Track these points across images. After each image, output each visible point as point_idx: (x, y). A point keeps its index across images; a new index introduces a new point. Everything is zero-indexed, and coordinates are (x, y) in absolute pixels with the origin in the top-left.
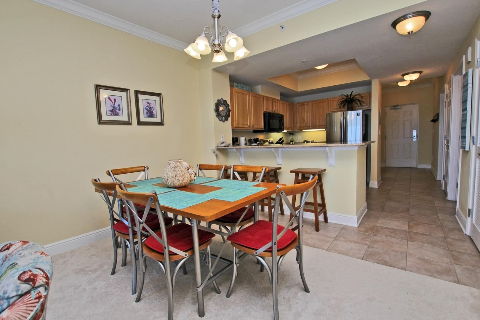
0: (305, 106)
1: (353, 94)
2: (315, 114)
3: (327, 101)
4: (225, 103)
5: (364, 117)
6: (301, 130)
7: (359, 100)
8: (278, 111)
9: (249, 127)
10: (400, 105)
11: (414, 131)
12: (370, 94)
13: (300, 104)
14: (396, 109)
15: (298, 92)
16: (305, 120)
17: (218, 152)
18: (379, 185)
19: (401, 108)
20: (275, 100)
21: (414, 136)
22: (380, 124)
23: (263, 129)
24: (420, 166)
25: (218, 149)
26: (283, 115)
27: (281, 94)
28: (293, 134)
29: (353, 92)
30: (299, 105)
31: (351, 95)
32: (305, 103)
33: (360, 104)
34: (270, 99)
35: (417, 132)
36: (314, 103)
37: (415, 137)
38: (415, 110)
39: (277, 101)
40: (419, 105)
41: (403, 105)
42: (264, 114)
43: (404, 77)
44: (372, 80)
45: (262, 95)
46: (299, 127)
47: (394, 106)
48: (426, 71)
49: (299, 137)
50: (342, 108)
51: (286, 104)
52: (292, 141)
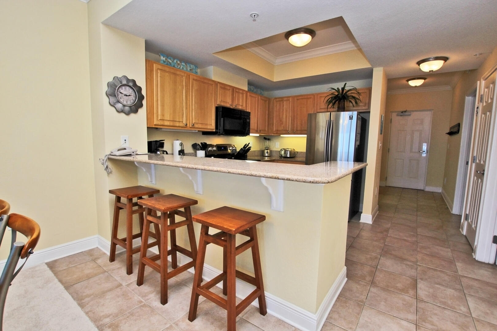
0: (285, 102)
1: (347, 88)
2: (297, 114)
3: (312, 97)
4: (131, 84)
5: (360, 122)
6: (278, 133)
7: (354, 97)
8: (242, 106)
9: (185, 126)
10: (410, 111)
11: (424, 144)
12: (370, 90)
13: (278, 100)
14: (404, 115)
15: (274, 82)
16: (283, 122)
17: (110, 165)
18: (374, 219)
19: (410, 115)
20: (237, 91)
21: (423, 150)
22: (381, 134)
23: (214, 131)
24: (428, 189)
25: (109, 159)
26: (250, 113)
27: (250, 84)
28: (269, 139)
29: (346, 85)
30: (276, 101)
31: (343, 89)
32: (285, 99)
33: (356, 103)
34: (228, 88)
35: (427, 146)
36: (296, 99)
37: (424, 152)
38: (427, 118)
39: (241, 92)
40: (432, 113)
41: (413, 111)
42: (217, 109)
43: (420, 65)
44: (374, 69)
45: (213, 81)
46: (276, 130)
47: (402, 112)
48: (455, 58)
49: (276, 143)
50: (331, 108)
51: (257, 98)
52: (267, 148)
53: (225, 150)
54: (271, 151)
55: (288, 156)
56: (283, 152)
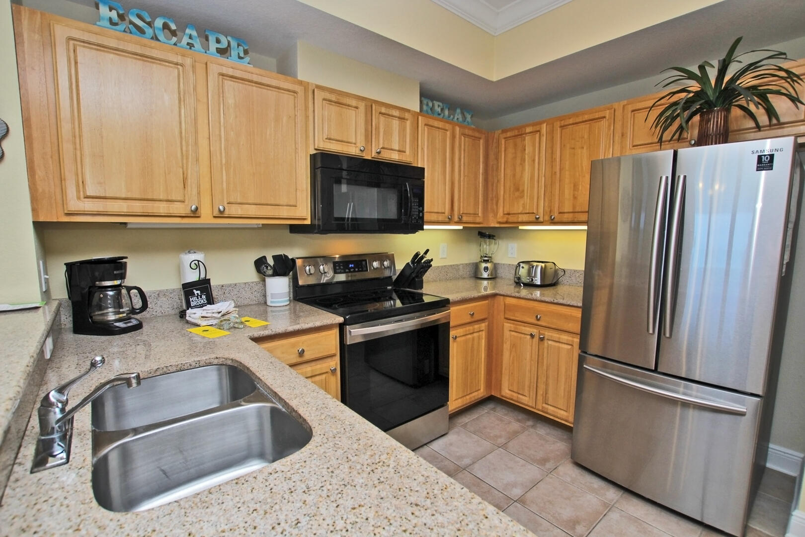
0: (528, 138)
2: (561, 169)
6: (513, 224)
8: (401, 152)
9: (192, 214)
13: (509, 134)
15: (493, 82)
20: (383, 110)
23: (308, 222)
26: (423, 169)
27: (426, 95)
28: (491, 237)
30: (506, 138)
32: (528, 130)
34: (354, 102)
36: (557, 126)
39: (396, 113)
42: (317, 160)
49: (510, 246)
50: (670, 140)
51: (448, 133)
52: (486, 259)
53: (359, 271)
54: (496, 266)
55: (538, 282)
56: (523, 272)
